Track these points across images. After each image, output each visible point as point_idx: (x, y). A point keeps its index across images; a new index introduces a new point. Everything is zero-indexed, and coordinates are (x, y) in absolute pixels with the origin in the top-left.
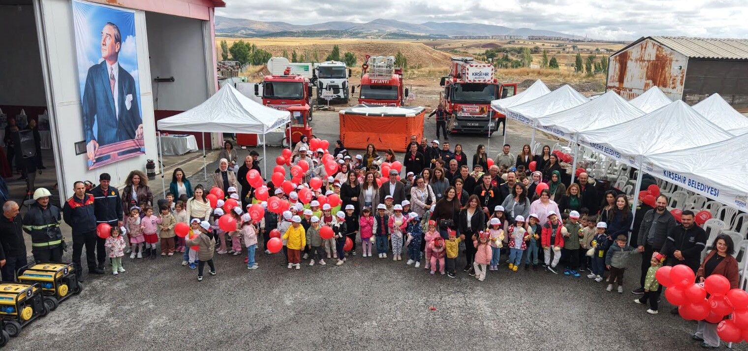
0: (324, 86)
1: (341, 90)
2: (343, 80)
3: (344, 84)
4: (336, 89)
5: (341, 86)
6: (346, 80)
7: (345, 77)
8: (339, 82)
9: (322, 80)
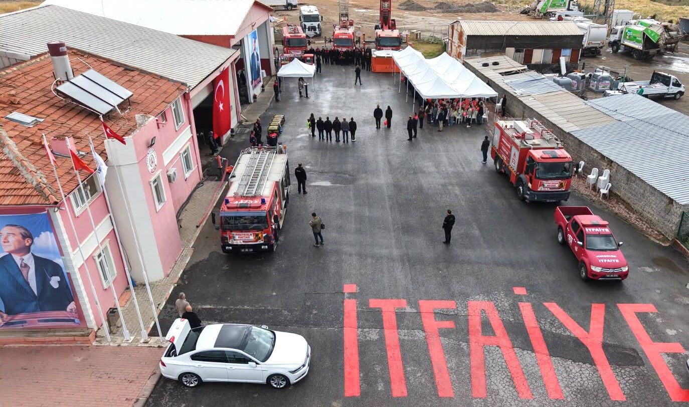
0: (307, 27)
1: (317, 29)
2: (317, 23)
3: (319, 25)
4: (313, 28)
5: (317, 27)
6: (319, 22)
7: (319, 21)
8: (315, 24)
9: (306, 23)
